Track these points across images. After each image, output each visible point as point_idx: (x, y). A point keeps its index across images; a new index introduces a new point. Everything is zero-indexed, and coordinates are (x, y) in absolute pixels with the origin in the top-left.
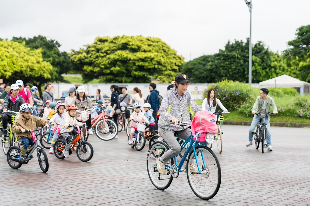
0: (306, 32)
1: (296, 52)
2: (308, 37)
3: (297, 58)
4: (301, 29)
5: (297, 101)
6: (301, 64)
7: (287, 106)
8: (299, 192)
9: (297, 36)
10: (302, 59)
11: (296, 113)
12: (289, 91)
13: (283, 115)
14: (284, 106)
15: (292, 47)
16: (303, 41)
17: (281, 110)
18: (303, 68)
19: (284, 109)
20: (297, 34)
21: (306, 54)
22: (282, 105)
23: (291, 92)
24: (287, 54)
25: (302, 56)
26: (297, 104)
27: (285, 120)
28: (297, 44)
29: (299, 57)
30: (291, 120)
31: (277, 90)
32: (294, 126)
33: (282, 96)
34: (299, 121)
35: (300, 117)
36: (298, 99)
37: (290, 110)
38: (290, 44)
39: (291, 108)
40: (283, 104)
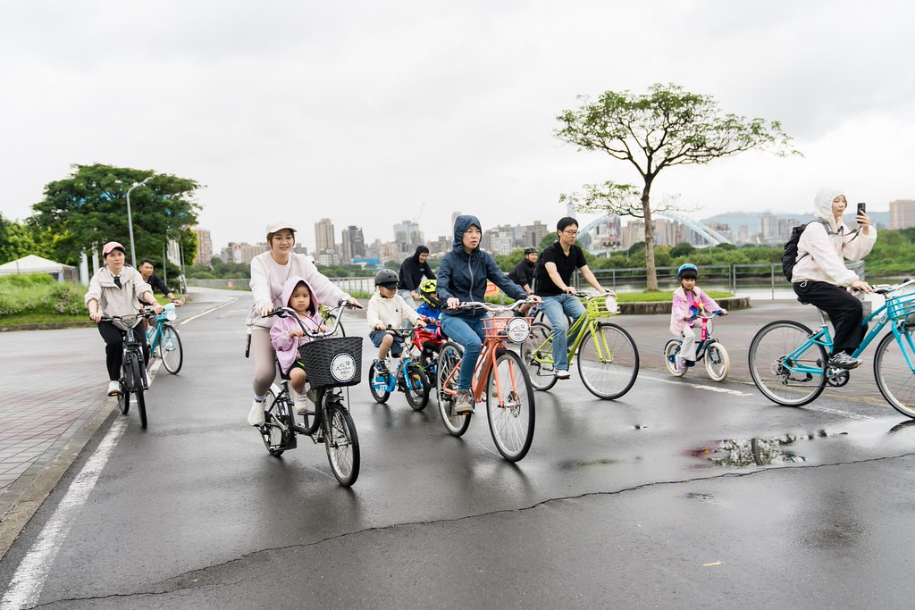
0: (60, 191)
1: (46, 220)
2: (63, 197)
3: (50, 229)
4: (52, 186)
5: (55, 291)
6: (57, 237)
7: (39, 299)
8: (64, 405)
9: (46, 196)
10: (57, 229)
11: (55, 309)
12: (40, 277)
13: (34, 313)
14: (33, 300)
15: (40, 213)
16: (55, 203)
17: (30, 305)
18: (60, 244)
19: (34, 304)
20: (46, 193)
21: (62, 223)
22: (30, 298)
23: (44, 279)
24: (32, 223)
25: (57, 226)
26: (54, 295)
27: (38, 319)
28: (47, 208)
29: (52, 227)
30: (47, 319)
31: (20, 277)
32: (53, 327)
33: (29, 286)
34: (59, 319)
35: (60, 313)
36: (56, 288)
37: (45, 304)
38: (36, 207)
39: (46, 301)
40: (33, 297)
